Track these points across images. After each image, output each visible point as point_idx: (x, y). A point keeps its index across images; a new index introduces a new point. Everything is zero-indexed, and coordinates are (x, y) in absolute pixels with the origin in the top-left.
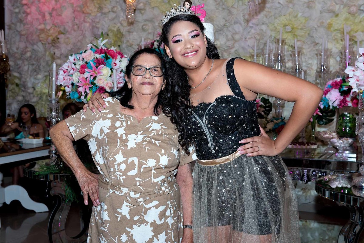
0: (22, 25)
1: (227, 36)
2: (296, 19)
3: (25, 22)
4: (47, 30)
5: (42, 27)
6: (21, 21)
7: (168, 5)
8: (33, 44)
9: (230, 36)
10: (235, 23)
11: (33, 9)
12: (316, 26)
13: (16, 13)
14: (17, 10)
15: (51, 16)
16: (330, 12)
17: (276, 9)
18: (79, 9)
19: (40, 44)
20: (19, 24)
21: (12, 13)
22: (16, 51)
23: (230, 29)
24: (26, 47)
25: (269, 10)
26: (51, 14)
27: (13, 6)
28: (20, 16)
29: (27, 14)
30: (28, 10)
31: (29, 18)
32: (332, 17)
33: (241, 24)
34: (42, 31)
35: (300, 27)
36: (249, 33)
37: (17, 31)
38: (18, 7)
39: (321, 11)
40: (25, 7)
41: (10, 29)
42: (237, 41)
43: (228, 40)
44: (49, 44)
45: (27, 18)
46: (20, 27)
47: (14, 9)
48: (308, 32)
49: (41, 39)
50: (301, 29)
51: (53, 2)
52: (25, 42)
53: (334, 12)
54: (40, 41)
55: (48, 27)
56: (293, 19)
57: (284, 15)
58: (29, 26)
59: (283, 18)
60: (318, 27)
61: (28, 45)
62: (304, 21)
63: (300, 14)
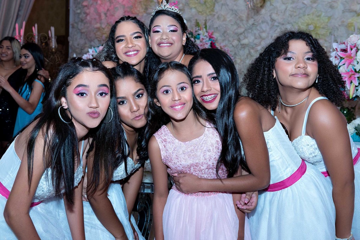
0: (83, 24)
1: (255, 34)
2: (319, 18)
3: (85, 21)
4: (102, 28)
5: (98, 25)
6: (82, 21)
7: (204, 6)
8: (91, 41)
9: (257, 35)
10: (263, 22)
11: (92, 10)
12: (337, 25)
13: (78, 13)
14: (79, 11)
15: (106, 16)
16: (351, 12)
17: (301, 9)
18: (128, 10)
19: (96, 41)
20: (80, 23)
21: (75, 13)
22: (77, 46)
23: (258, 28)
24: (86, 43)
25: (294, 10)
26: (106, 14)
27: (76, 7)
28: (81, 16)
29: (87, 14)
30: (88, 11)
31: (88, 18)
32: (353, 16)
33: (267, 23)
34: (99, 29)
35: (322, 26)
36: (275, 31)
37: (79, 29)
38: (80, 8)
39: (343, 11)
40: (86, 8)
41: (73, 27)
42: (264, 39)
43: (256, 38)
44: (104, 41)
45: (86, 18)
46: (81, 26)
47: (77, 10)
48: (330, 31)
49: (97, 36)
50: (323, 28)
51: (108, 4)
52: (85, 39)
53: (356, 12)
54: (97, 38)
55: (103, 26)
56: (316, 19)
57: (308, 15)
58: (88, 25)
59: (306, 17)
60: (340, 26)
61: (87, 42)
62: (327, 20)
63: (323, 14)
